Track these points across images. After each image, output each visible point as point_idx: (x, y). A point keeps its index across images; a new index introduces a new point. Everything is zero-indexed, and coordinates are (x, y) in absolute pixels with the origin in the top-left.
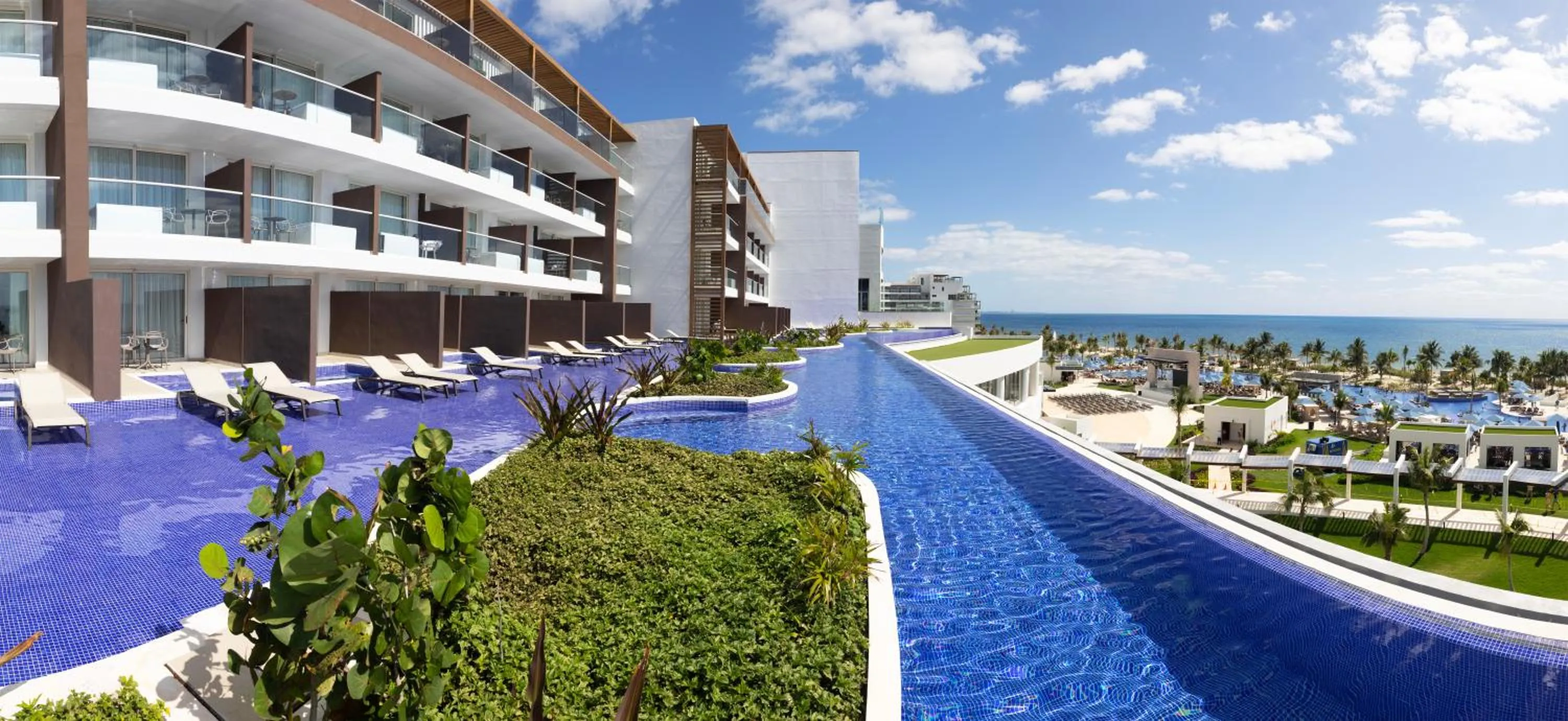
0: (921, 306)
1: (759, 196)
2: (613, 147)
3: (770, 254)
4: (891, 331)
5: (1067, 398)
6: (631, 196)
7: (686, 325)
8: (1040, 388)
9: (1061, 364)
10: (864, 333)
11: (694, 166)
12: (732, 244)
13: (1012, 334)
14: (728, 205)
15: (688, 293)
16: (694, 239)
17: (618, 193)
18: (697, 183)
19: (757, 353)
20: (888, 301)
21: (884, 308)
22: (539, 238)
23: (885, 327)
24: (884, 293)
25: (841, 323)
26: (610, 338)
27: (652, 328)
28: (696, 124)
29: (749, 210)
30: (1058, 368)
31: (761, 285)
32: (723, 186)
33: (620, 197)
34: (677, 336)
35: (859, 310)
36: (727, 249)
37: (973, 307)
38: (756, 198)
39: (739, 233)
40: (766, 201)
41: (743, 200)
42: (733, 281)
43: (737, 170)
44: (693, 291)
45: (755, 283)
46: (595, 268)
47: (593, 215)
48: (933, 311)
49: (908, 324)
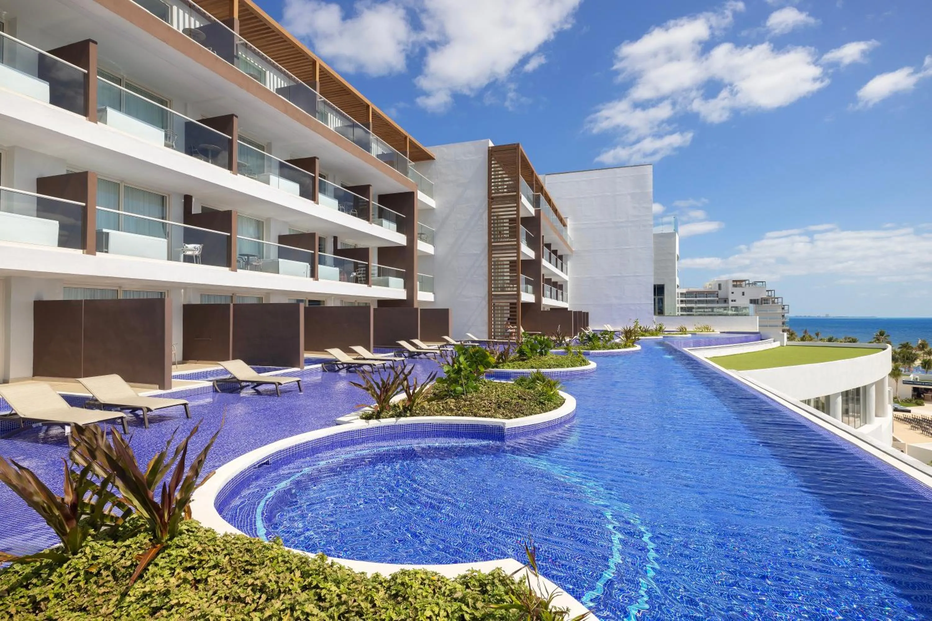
0: (721, 310)
1: (556, 211)
2: (411, 164)
3: (569, 263)
4: (690, 335)
5: (925, 420)
6: (433, 209)
7: (485, 328)
8: (889, 408)
9: (912, 377)
10: (661, 337)
11: (490, 183)
12: (528, 252)
13: (830, 340)
14: (522, 218)
15: (487, 299)
16: (491, 249)
17: (417, 207)
18: (492, 198)
19: (543, 358)
20: (684, 305)
21: (680, 313)
22: (339, 247)
23: (683, 330)
24: (680, 299)
25: (635, 326)
26: (403, 343)
27: (451, 332)
28: (491, 144)
29: (543, 222)
30: (905, 382)
31: (560, 292)
32: (516, 199)
33: (420, 210)
34: (476, 339)
35: (655, 314)
36: (522, 258)
37: (780, 311)
38: (552, 212)
39: (534, 243)
40: (563, 216)
41: (538, 212)
42: (530, 288)
43: (531, 186)
44: (491, 297)
45: (554, 289)
46: (398, 275)
47: (394, 226)
48: (733, 315)
49: (707, 328)
